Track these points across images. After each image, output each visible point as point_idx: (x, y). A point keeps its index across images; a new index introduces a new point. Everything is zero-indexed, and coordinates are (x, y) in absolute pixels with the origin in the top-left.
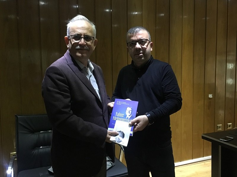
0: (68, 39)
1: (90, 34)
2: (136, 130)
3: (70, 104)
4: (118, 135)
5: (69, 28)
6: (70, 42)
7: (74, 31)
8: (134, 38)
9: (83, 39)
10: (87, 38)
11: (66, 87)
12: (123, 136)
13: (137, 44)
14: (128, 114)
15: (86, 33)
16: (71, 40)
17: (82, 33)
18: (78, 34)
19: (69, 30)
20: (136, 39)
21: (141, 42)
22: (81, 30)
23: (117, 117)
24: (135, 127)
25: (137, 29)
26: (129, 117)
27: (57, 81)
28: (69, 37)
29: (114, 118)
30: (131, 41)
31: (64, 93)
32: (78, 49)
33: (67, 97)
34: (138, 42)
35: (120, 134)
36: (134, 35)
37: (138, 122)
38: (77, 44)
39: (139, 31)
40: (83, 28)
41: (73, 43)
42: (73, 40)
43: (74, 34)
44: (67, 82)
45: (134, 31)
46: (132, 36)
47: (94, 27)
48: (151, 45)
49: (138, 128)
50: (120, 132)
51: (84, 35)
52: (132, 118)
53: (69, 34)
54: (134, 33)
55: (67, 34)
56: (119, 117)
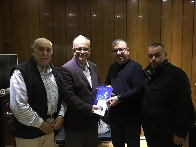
0: (74, 50)
1: (87, 47)
2: (110, 106)
3: (72, 88)
4: (99, 109)
5: (75, 43)
6: (75, 51)
7: (78, 46)
8: (116, 48)
9: (83, 50)
10: (85, 49)
11: (70, 79)
12: (102, 110)
13: (118, 51)
14: (106, 96)
15: (85, 46)
16: (76, 51)
17: (82, 47)
18: (80, 48)
19: (75, 45)
20: (117, 48)
21: (121, 49)
22: (82, 45)
23: (99, 98)
24: (110, 104)
25: (118, 42)
26: (106, 98)
27: (65, 75)
28: (75, 48)
29: (98, 98)
30: (114, 49)
31: (69, 82)
32: (80, 56)
33: (70, 84)
34: (119, 50)
35: (100, 108)
36: (116, 46)
37: (112, 101)
38: (80, 53)
39: (119, 43)
40: (83, 44)
41: (77, 52)
42: (77, 50)
43: (78, 47)
44: (71, 76)
45: (116, 43)
46: (115, 46)
47: (89, 41)
48: (128, 51)
49: (112, 105)
50: (100, 107)
51: (84, 48)
52: (108, 98)
53: (75, 47)
54: (116, 45)
55: (74, 47)
56: (100, 98)
